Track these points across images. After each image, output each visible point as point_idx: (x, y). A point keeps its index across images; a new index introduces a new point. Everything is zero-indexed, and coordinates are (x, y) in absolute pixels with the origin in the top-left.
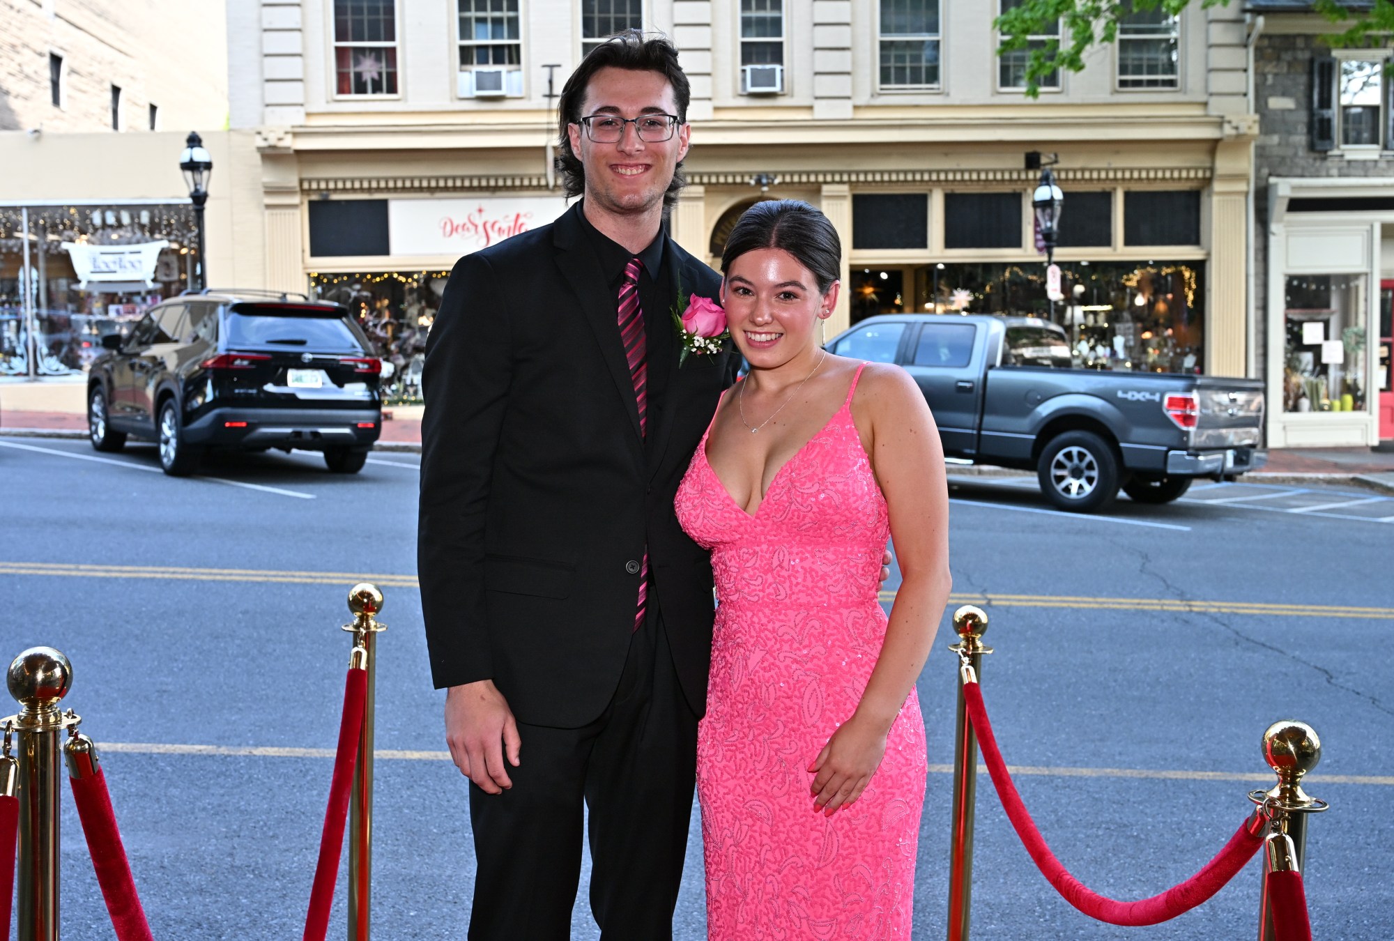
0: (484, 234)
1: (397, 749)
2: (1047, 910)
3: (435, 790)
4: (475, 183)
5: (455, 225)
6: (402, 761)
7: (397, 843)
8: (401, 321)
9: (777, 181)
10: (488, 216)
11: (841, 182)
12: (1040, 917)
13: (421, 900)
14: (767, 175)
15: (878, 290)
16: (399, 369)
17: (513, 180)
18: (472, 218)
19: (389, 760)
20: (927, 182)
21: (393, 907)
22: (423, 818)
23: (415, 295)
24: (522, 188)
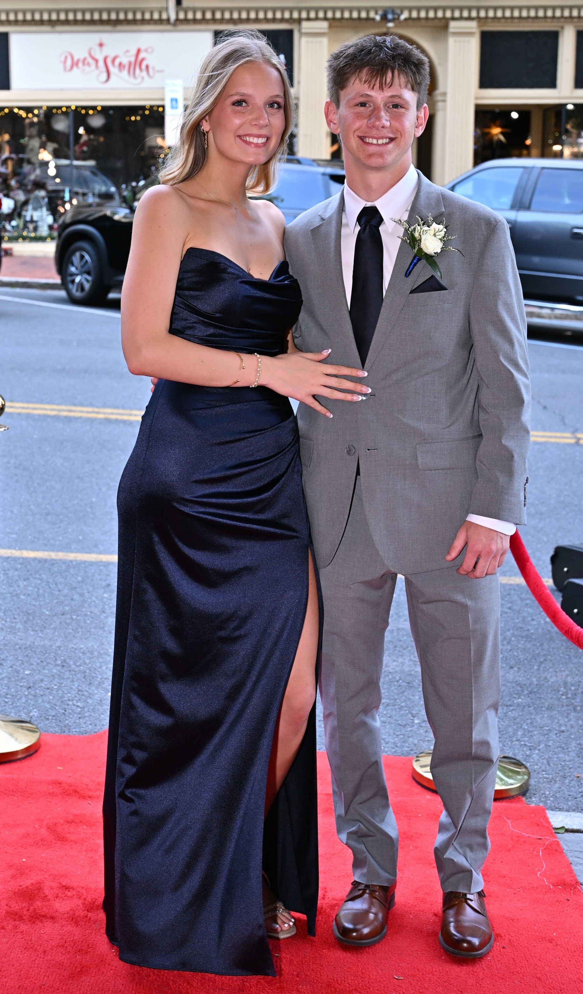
0: (104, 69)
1: (15, 549)
2: (570, 689)
3: (48, 582)
4: (96, 16)
5: (76, 59)
6: (19, 558)
7: (14, 621)
8: (21, 156)
9: (403, 17)
10: (109, 51)
11: (470, 18)
12: (562, 695)
13: (35, 663)
14: (393, 10)
15: (506, 130)
16: (19, 205)
17: (134, 14)
18: (93, 53)
19: (8, 558)
20: (558, 18)
21: (11, 667)
22: (37, 603)
23: (34, 131)
24: (143, 21)
